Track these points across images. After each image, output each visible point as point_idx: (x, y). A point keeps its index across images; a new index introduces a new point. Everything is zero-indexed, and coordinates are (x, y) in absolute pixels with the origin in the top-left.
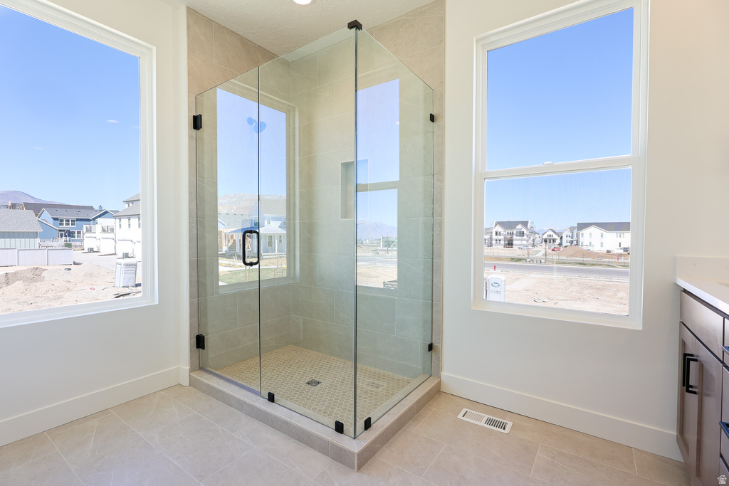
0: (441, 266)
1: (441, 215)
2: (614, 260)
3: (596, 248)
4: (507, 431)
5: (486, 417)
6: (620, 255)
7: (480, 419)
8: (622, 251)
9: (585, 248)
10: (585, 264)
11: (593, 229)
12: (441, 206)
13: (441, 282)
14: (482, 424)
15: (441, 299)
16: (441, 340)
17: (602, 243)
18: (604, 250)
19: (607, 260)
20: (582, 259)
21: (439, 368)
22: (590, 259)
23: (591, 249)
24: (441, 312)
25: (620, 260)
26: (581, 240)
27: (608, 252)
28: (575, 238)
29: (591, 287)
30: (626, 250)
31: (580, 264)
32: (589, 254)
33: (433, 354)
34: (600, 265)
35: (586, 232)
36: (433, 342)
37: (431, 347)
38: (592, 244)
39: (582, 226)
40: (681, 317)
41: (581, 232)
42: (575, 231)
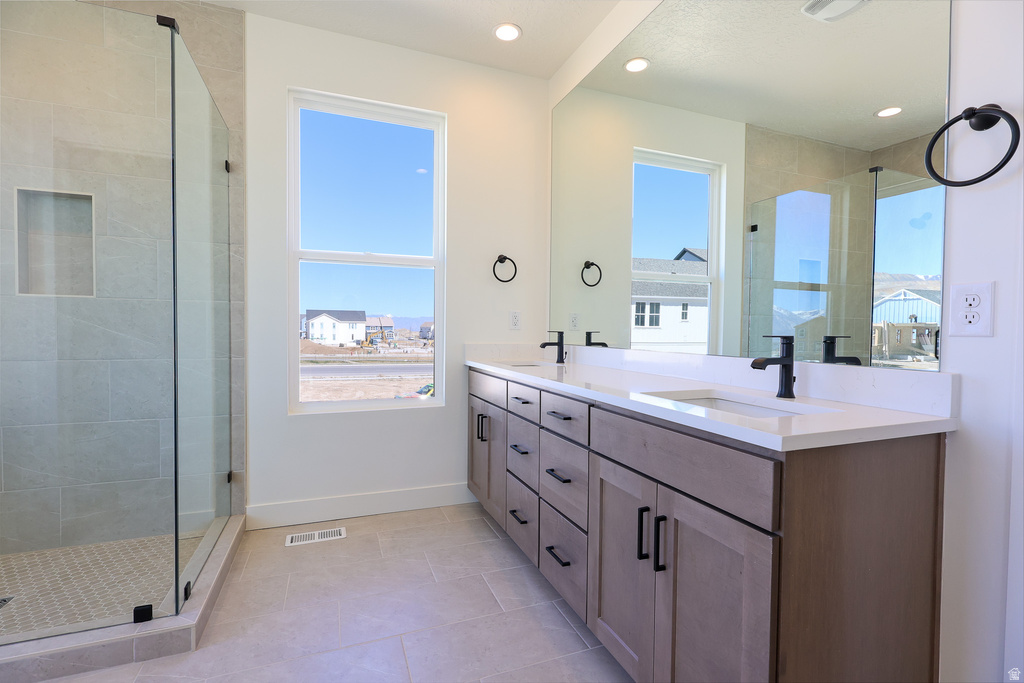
0: (243, 367)
1: (242, 298)
2: (348, 355)
3: (328, 342)
4: (344, 535)
5: (316, 533)
6: (353, 349)
7: (312, 537)
8: (354, 345)
9: (315, 341)
10: (317, 362)
11: (324, 318)
12: (243, 287)
13: (244, 387)
14: (317, 540)
15: (243, 410)
16: (244, 463)
17: (334, 336)
18: (337, 343)
19: (341, 355)
20: (313, 355)
21: (243, 501)
22: (322, 355)
23: (323, 343)
24: (244, 427)
25: (354, 355)
26: (311, 331)
27: (341, 345)
28: (304, 329)
29: (328, 389)
30: (358, 342)
31: (312, 362)
32: (320, 349)
33: (233, 485)
34: (334, 362)
35: (317, 321)
36: (233, 468)
37: (230, 477)
38: (324, 337)
39: (312, 314)
40: (470, 387)
41: (311, 322)
42: (304, 320)
